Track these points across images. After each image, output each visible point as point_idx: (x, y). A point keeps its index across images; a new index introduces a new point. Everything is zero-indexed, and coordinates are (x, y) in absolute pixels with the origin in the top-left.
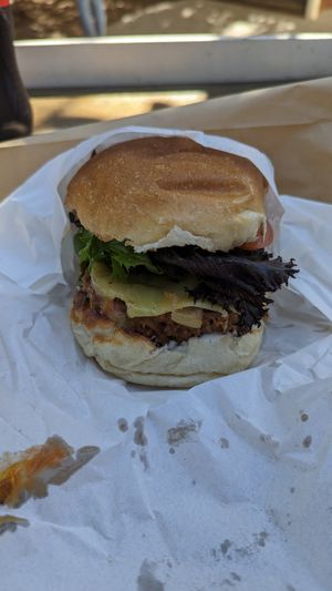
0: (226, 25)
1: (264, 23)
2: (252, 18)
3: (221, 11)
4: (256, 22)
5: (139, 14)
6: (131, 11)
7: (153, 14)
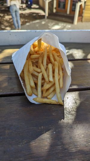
0: (53, 26)
1: (63, 26)
2: (60, 24)
3: (52, 22)
4: (61, 25)
5: (31, 23)
6: (29, 22)
7: (34, 23)
